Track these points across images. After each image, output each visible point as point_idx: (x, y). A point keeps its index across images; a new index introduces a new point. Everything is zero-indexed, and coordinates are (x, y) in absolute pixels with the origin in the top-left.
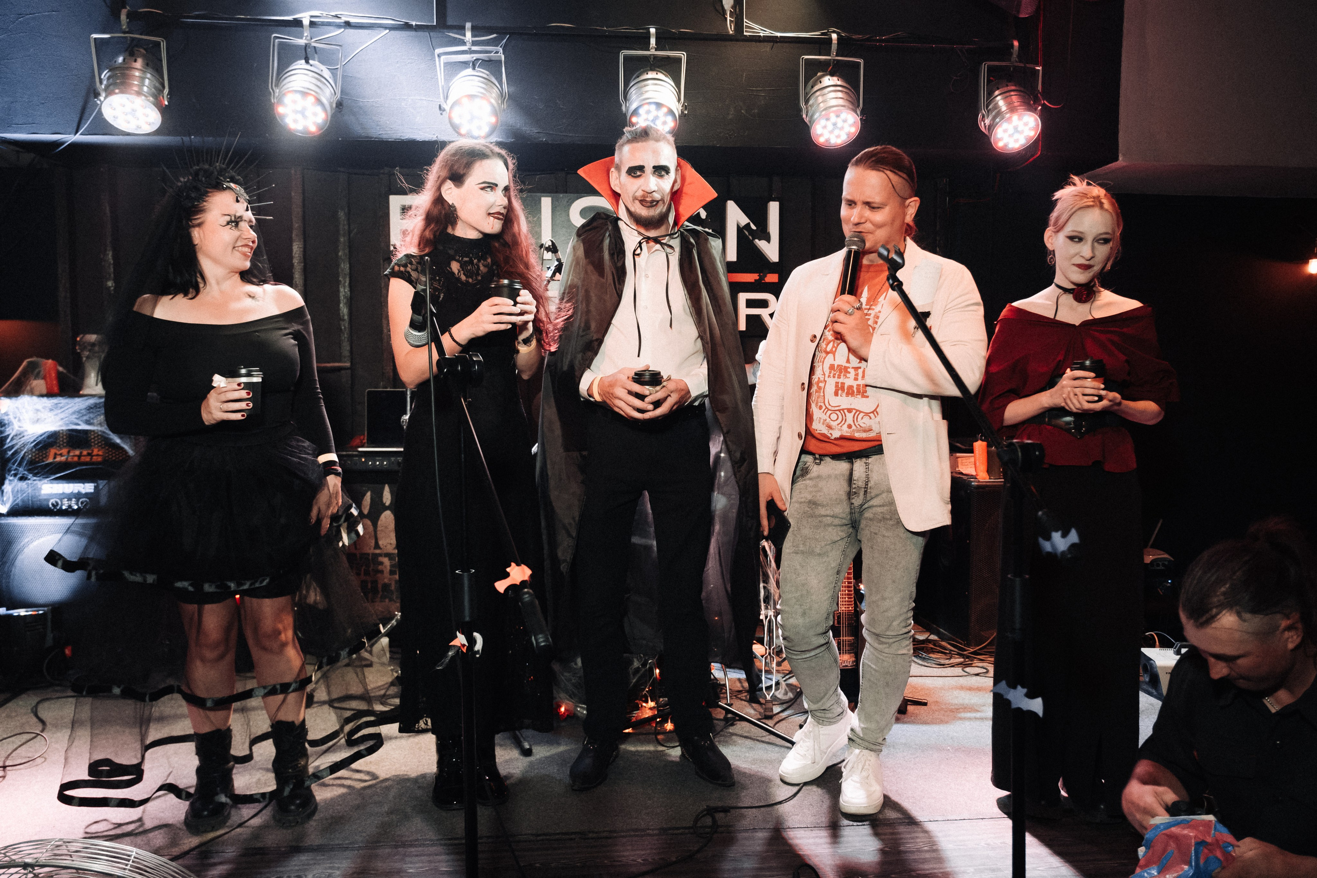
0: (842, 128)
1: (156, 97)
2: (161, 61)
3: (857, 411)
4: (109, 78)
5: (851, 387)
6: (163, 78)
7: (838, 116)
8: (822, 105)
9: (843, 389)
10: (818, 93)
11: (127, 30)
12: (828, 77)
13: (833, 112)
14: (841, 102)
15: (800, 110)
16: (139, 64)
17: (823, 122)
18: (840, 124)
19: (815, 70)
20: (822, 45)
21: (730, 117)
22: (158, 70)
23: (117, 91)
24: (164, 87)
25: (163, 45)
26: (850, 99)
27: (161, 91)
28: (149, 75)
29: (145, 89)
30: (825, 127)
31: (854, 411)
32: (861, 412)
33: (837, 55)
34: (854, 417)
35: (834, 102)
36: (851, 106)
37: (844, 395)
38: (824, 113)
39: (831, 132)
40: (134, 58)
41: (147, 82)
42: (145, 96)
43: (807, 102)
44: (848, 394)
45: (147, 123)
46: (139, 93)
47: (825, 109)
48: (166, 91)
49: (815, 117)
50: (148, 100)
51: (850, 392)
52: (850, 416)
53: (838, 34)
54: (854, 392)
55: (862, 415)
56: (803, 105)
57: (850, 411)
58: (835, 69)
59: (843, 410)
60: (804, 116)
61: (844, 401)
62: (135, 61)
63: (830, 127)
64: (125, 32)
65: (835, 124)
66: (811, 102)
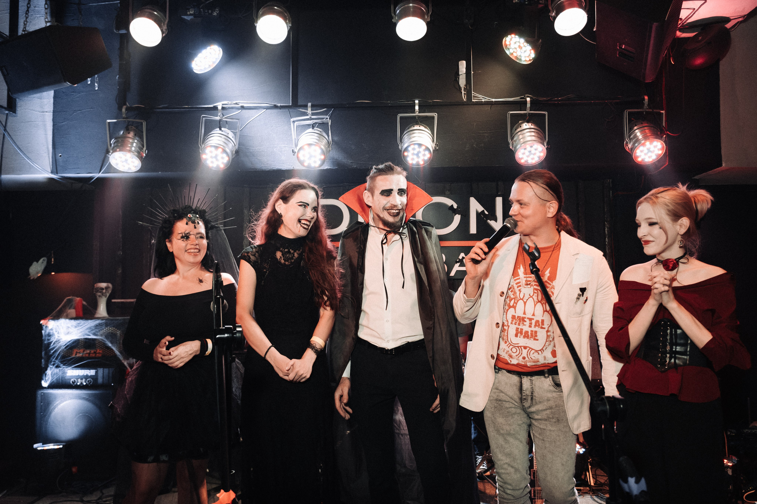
0: (535, 154)
1: (138, 153)
2: (143, 132)
3: (530, 348)
4: (114, 143)
5: (527, 332)
6: (143, 142)
7: (531, 147)
8: (522, 140)
9: (521, 333)
10: (519, 133)
11: (125, 117)
12: (526, 123)
13: (529, 144)
14: (534, 138)
15: (509, 144)
16: (131, 135)
17: (522, 151)
18: (533, 151)
19: (517, 120)
20: (522, 105)
21: (467, 149)
22: (141, 137)
23: (118, 150)
24: (143, 147)
25: (144, 124)
26: (539, 136)
27: (141, 149)
28: (136, 141)
29: (133, 149)
30: (524, 154)
31: (528, 348)
32: (532, 349)
33: (530, 111)
34: (527, 352)
35: (529, 138)
36: (540, 141)
37: (522, 337)
38: (523, 145)
39: (528, 156)
40: (128, 132)
41: (135, 145)
42: (133, 152)
43: (512, 139)
44: (524, 337)
45: (133, 166)
46: (130, 151)
47: (524, 143)
48: (145, 149)
49: (518, 147)
50: (134, 155)
51: (526, 335)
52: (525, 352)
53: (531, 98)
54: (528, 335)
55: (533, 351)
56: (510, 141)
57: (525, 348)
58: (529, 119)
59: (521, 347)
60: (511, 147)
61: (521, 341)
62: (129, 133)
63: (527, 153)
64: (124, 118)
65: (530, 152)
66: (515, 139)
